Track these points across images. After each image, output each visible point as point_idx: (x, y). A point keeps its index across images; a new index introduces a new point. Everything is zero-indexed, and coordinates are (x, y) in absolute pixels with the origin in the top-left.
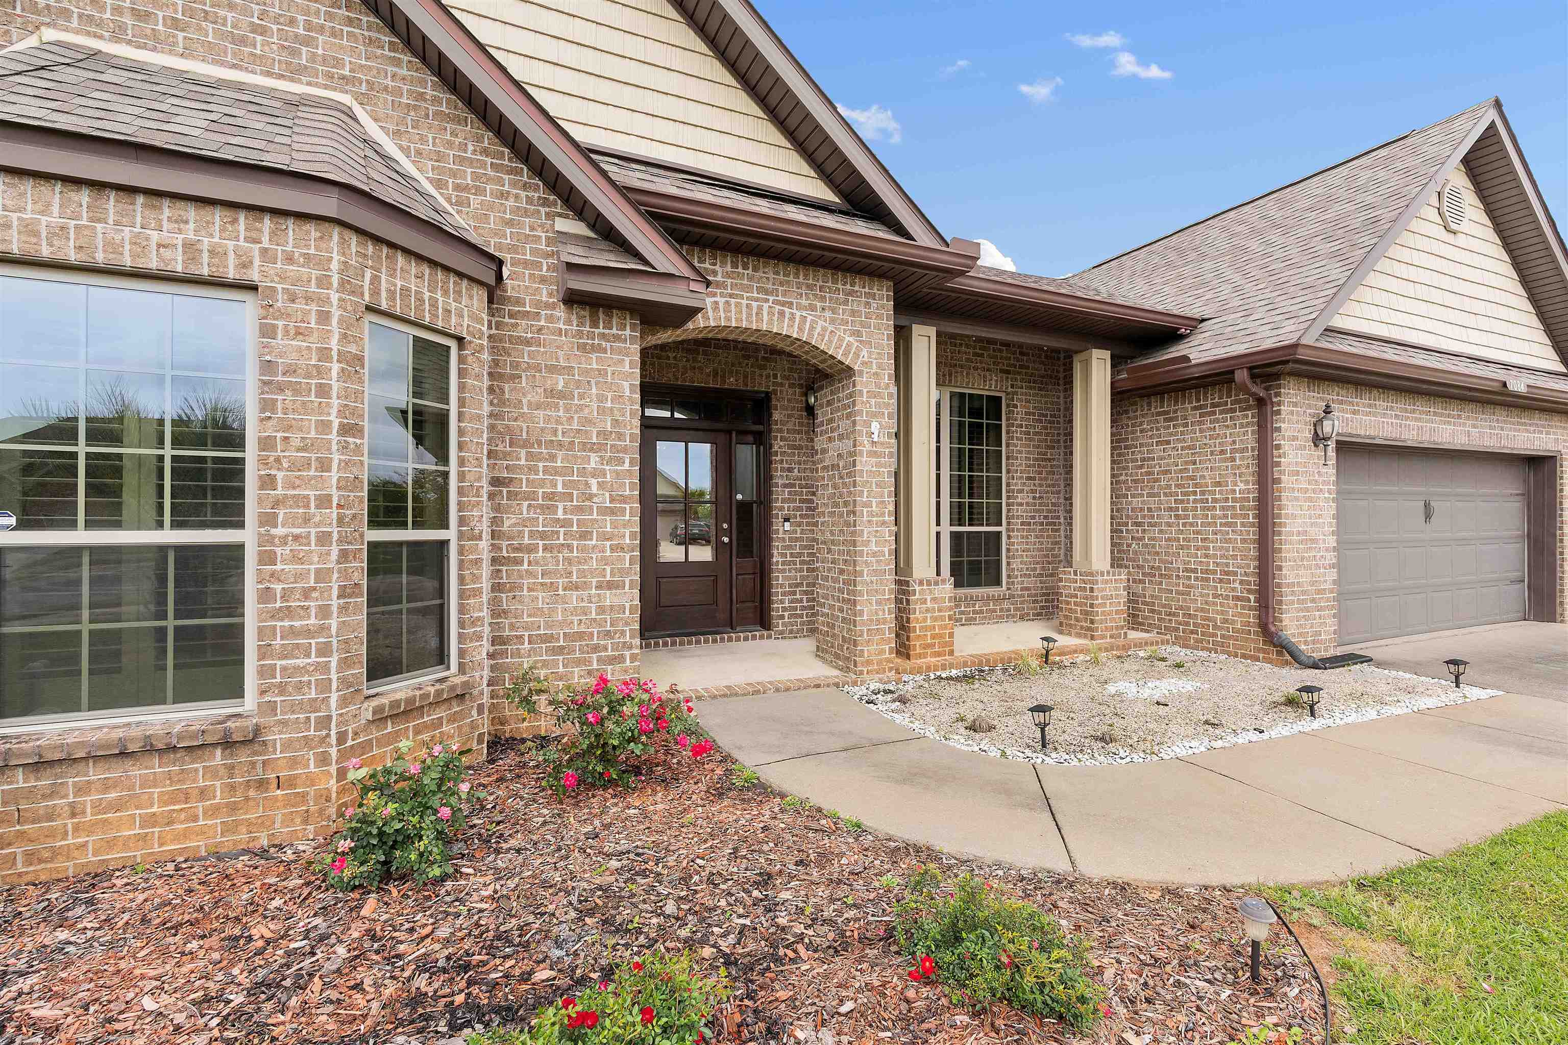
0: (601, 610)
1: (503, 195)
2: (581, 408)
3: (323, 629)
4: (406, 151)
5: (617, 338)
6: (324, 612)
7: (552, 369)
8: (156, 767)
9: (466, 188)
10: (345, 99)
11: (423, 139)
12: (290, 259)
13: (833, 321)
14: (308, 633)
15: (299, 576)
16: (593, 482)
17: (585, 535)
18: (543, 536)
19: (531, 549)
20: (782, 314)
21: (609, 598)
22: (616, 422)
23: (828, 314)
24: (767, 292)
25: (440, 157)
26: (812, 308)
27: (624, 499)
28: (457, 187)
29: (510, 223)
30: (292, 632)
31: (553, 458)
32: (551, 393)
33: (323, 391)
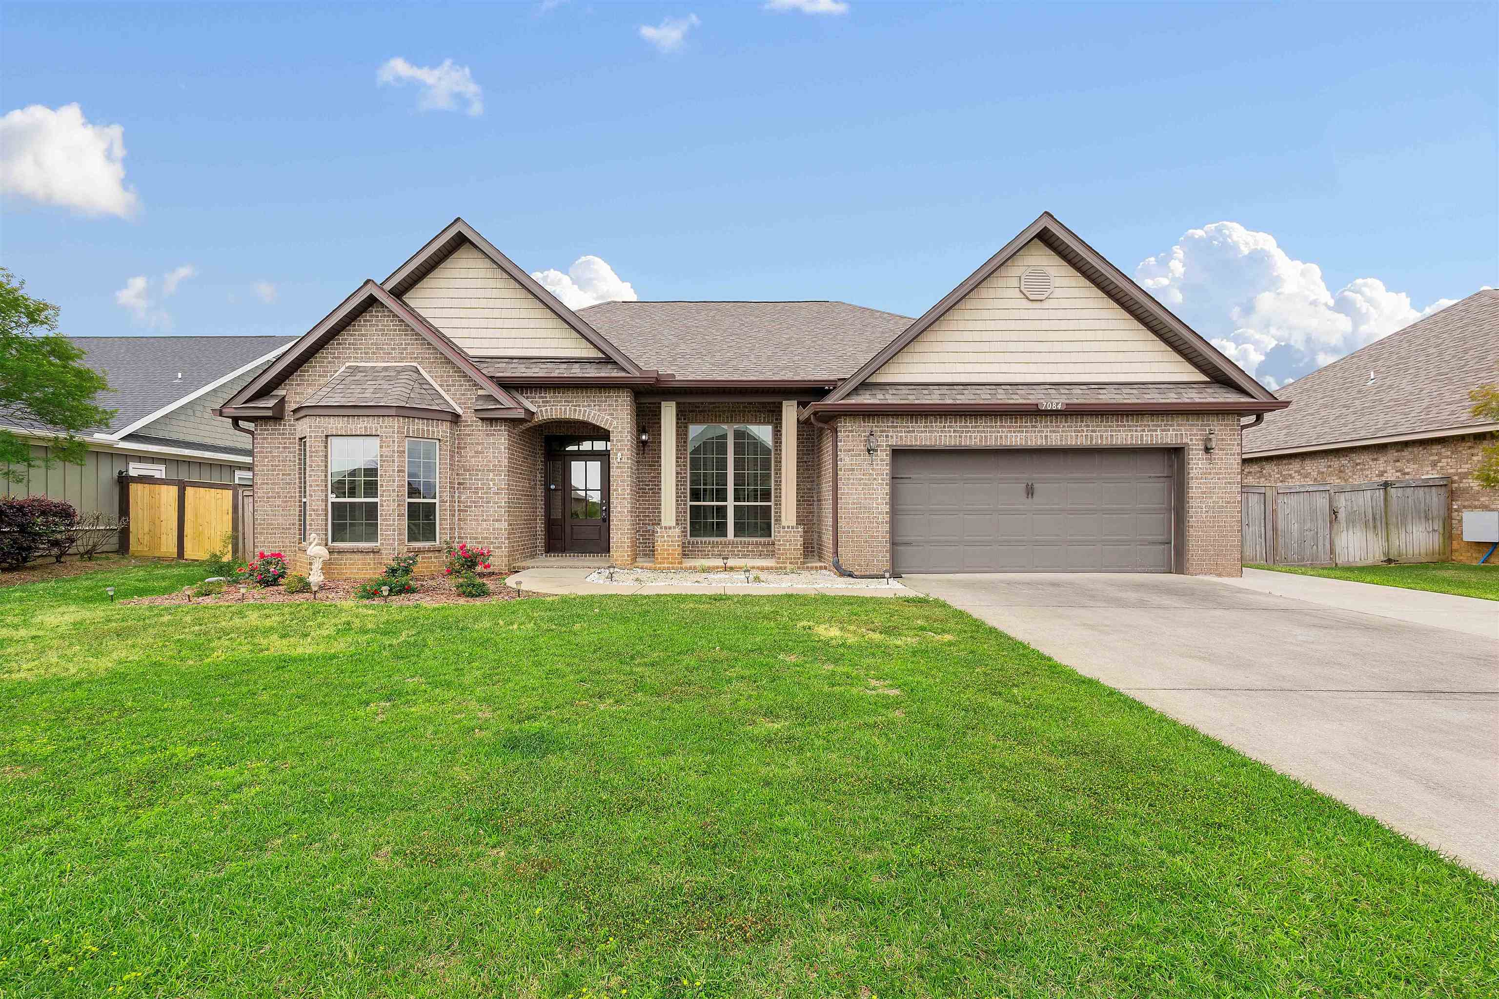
0: (494, 529)
1: (461, 385)
2: (487, 457)
4: (432, 377)
5: (499, 430)
7: (477, 444)
9: (450, 385)
10: (415, 364)
11: (437, 372)
13: (599, 410)
16: (491, 483)
17: (488, 502)
18: (474, 502)
19: (470, 507)
20: (575, 410)
21: (497, 525)
22: (499, 461)
23: (597, 408)
24: (568, 402)
25: (442, 376)
26: (589, 406)
27: (502, 489)
28: (447, 386)
29: (463, 395)
31: (477, 475)
32: (476, 452)
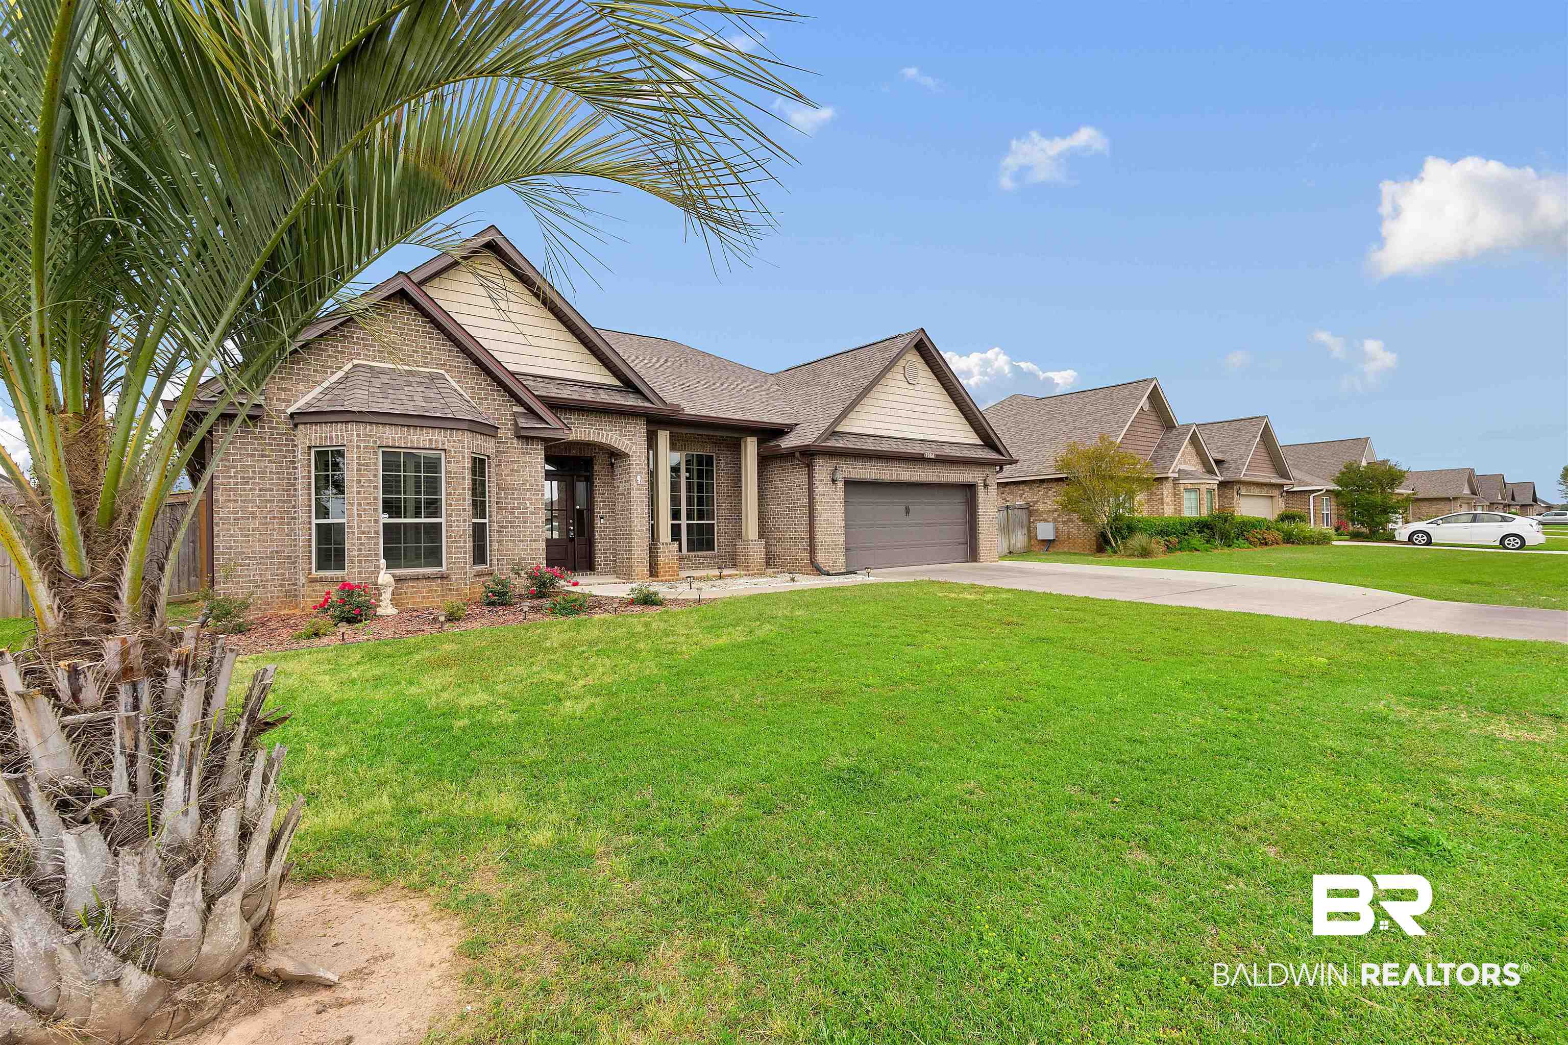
0: (532, 550)
1: (495, 400)
2: (523, 475)
3: (465, 546)
4: (462, 388)
5: (536, 449)
6: (465, 542)
7: (512, 462)
8: (424, 583)
9: (482, 399)
10: (442, 372)
11: (467, 383)
12: (454, 441)
13: (620, 435)
14: (461, 548)
15: (458, 532)
16: (528, 502)
17: (525, 522)
18: (510, 522)
19: (506, 527)
20: (598, 433)
21: (534, 545)
22: (535, 480)
23: (618, 432)
24: (592, 425)
25: (473, 388)
26: (611, 430)
27: (539, 509)
28: (479, 399)
29: (497, 410)
30: (457, 547)
31: (513, 494)
32: (512, 470)
33: (464, 478)
